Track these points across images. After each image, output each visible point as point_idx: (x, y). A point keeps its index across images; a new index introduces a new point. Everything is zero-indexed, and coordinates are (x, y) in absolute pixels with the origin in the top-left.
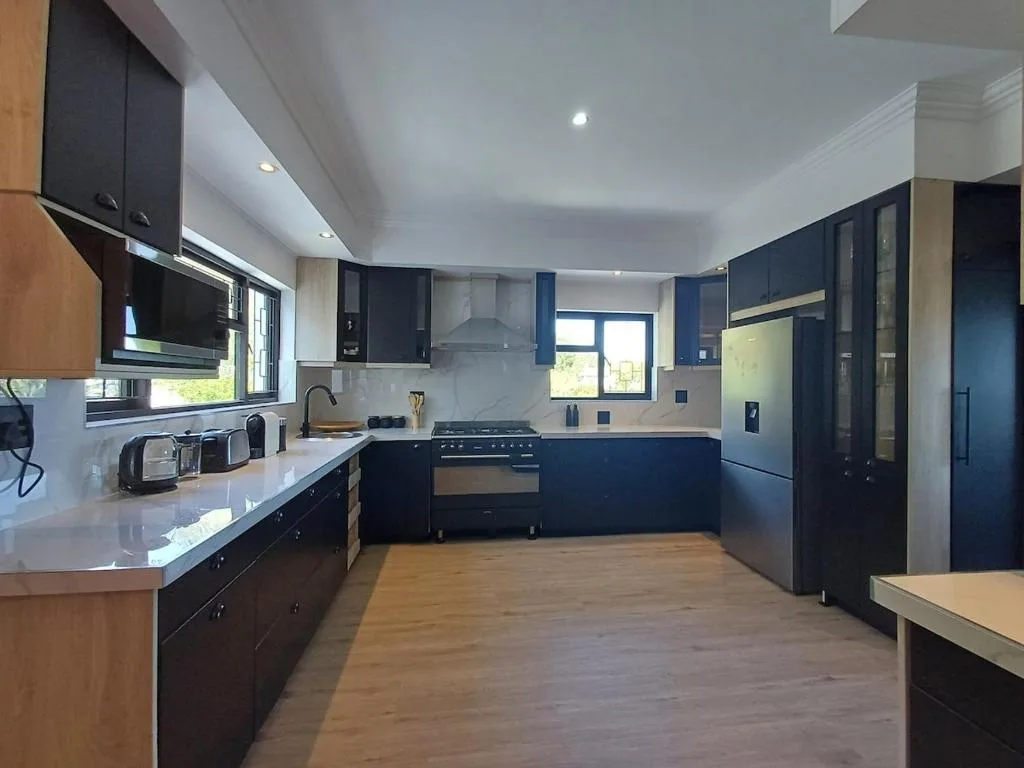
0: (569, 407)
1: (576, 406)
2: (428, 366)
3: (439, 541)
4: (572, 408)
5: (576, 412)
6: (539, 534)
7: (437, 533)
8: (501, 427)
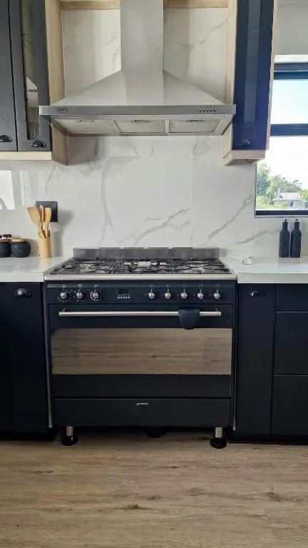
0: (285, 224)
1: (297, 224)
2: (47, 155)
3: (67, 442)
4: (290, 228)
5: (297, 234)
6: (231, 437)
7: (65, 431)
8: (174, 259)
